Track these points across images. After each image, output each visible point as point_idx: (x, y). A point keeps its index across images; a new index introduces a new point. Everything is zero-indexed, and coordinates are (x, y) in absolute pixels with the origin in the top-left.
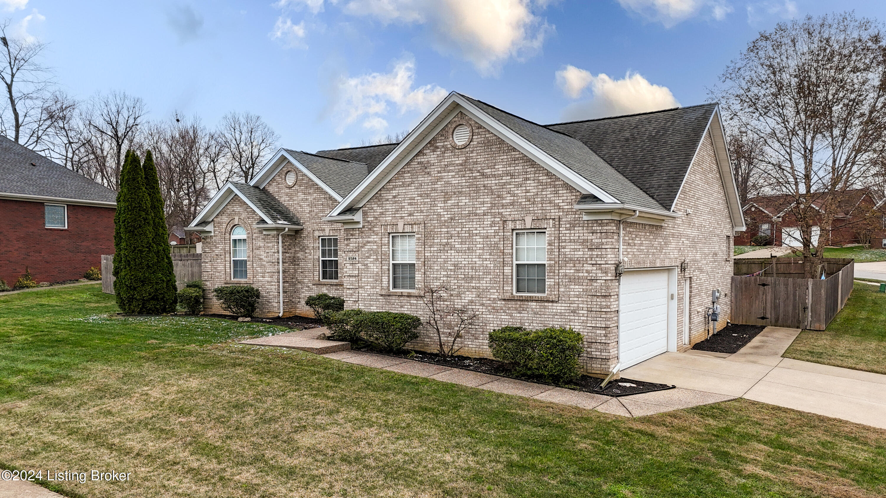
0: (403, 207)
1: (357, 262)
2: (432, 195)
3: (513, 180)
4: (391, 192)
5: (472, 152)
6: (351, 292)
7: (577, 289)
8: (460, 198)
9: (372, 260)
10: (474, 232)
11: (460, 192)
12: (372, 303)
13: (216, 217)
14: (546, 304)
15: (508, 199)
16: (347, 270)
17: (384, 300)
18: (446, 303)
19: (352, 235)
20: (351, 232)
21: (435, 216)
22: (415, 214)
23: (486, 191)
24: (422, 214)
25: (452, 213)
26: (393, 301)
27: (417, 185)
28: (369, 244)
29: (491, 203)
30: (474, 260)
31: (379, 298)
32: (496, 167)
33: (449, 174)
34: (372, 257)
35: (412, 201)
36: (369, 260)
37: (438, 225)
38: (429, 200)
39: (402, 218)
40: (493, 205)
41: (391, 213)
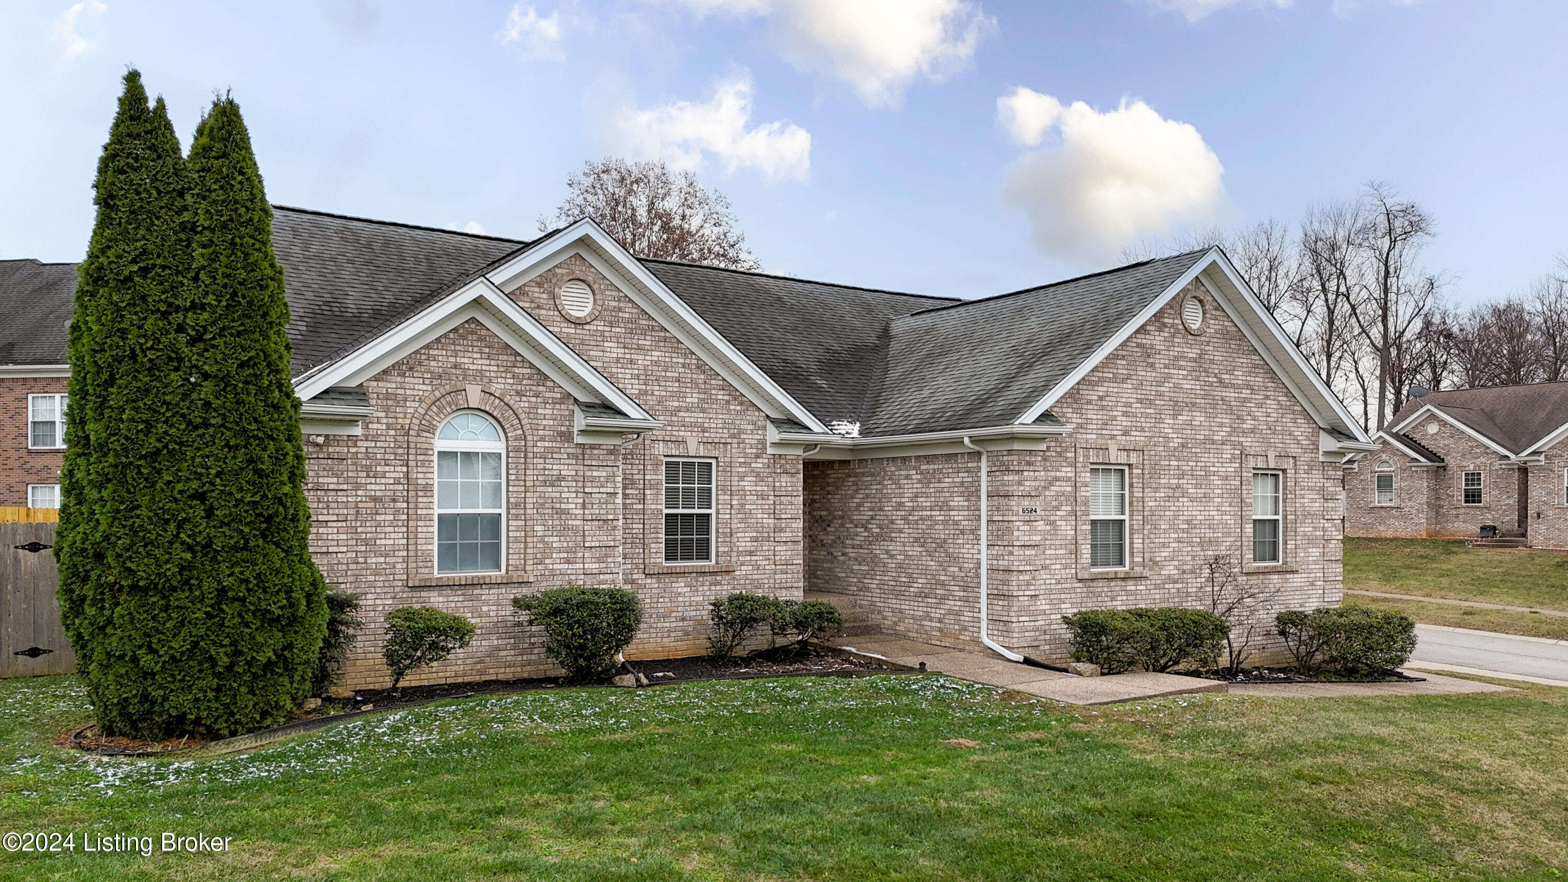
0: (1114, 418)
1: (1038, 518)
2: (1157, 402)
3: (1253, 396)
4: (1096, 388)
5: (1208, 343)
6: (1027, 578)
7: (1315, 552)
8: (1194, 414)
9: (1064, 513)
10: (1212, 469)
11: (1194, 404)
12: (1063, 596)
14: (1288, 576)
15: (1250, 423)
16: (1020, 533)
17: (1085, 590)
18: (1176, 586)
19: (1029, 463)
20: (1028, 458)
21: (1161, 440)
22: (1133, 433)
23: (1225, 407)
24: (1142, 434)
25: (1185, 436)
26: (1099, 589)
27: (1135, 382)
28: (1058, 483)
29: (1231, 427)
30: (1211, 513)
31: (1077, 585)
32: (1236, 373)
33: (1180, 372)
34: (1063, 508)
35: (1128, 409)
36: (1058, 513)
37: (1166, 454)
38: (1153, 411)
39: (1113, 437)
40: (1233, 430)
41: (1095, 427)
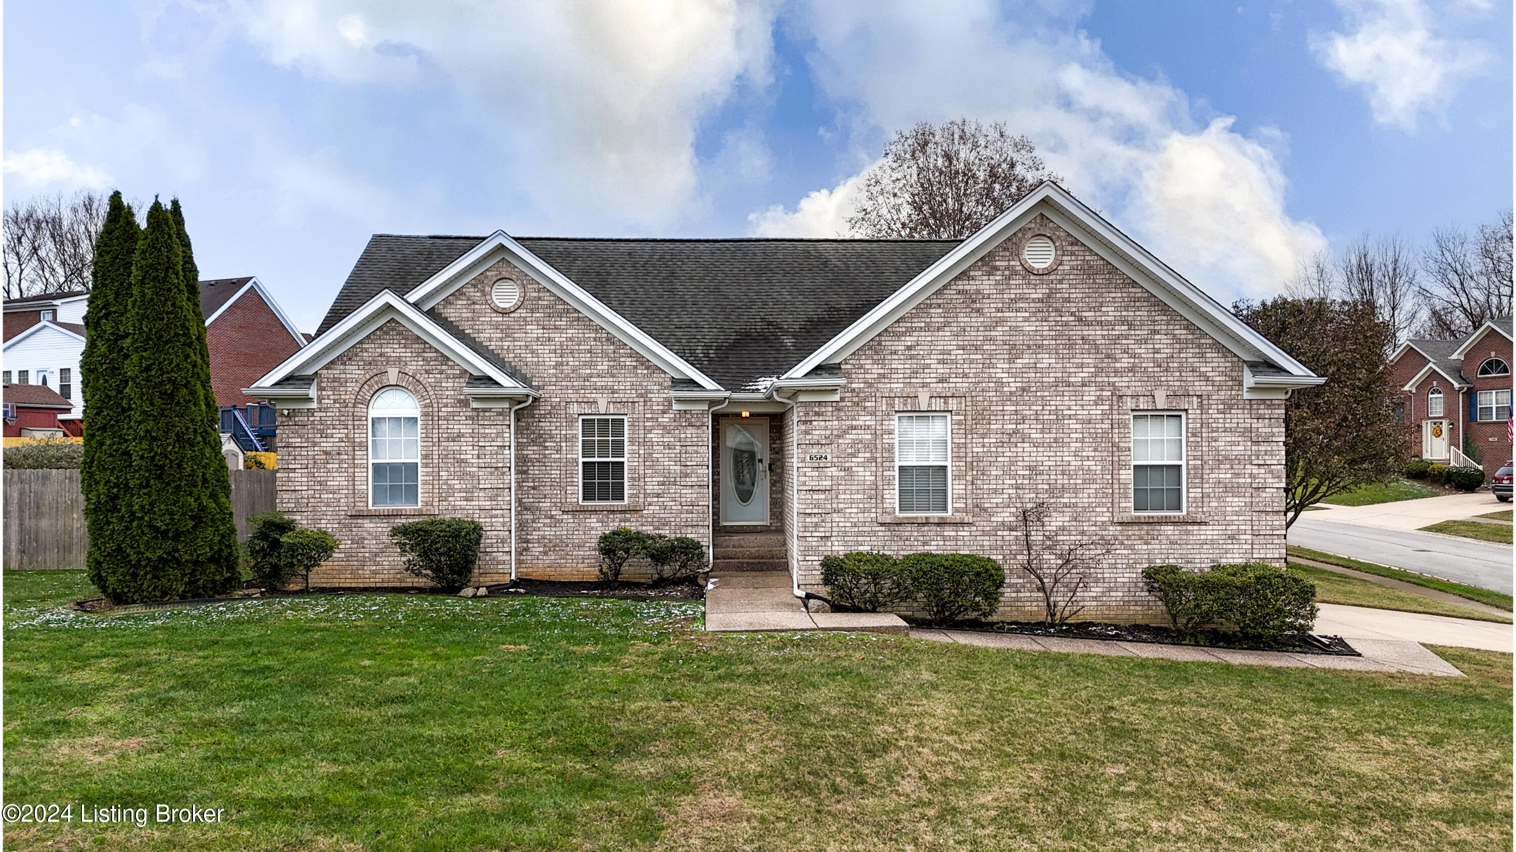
0: (928, 366)
1: (829, 465)
2: (985, 347)
3: (1133, 332)
4: (903, 338)
5: (1060, 282)
6: (815, 520)
7: (1236, 502)
8: (1039, 356)
9: (862, 460)
10: (1065, 412)
11: (1039, 347)
12: (860, 539)
13: (327, 367)
14: (1190, 528)
15: (1125, 362)
16: (807, 479)
17: (889, 533)
18: (1014, 533)
19: (817, 414)
20: (817, 409)
21: (992, 385)
22: (951, 380)
23: (1087, 347)
24: (965, 380)
25: (1025, 380)
26: (906, 534)
27: (955, 329)
28: (854, 432)
29: (1095, 367)
30: (1065, 459)
31: (877, 529)
32: (1103, 309)
33: (1019, 314)
34: (860, 455)
35: (945, 357)
36: (854, 460)
37: (998, 399)
38: (980, 357)
39: (924, 385)
40: (1099, 370)
41: (901, 376)
